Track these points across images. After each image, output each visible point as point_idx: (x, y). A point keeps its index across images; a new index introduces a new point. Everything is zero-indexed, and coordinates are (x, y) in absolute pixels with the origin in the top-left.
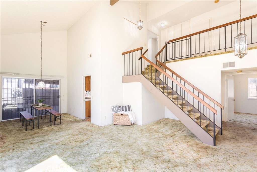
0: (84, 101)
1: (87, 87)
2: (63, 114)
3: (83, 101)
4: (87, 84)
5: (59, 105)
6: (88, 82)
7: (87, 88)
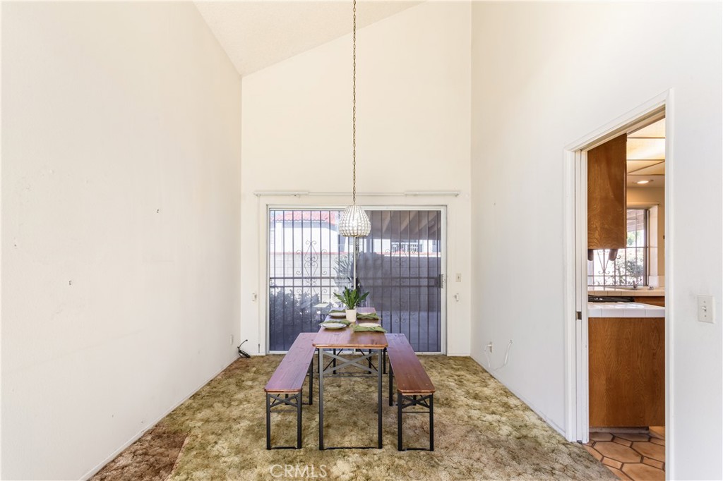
0: (579, 315)
1: (597, 224)
2: (455, 358)
3: (571, 315)
4: (598, 207)
5: (439, 310)
6: (608, 186)
7: (602, 228)
